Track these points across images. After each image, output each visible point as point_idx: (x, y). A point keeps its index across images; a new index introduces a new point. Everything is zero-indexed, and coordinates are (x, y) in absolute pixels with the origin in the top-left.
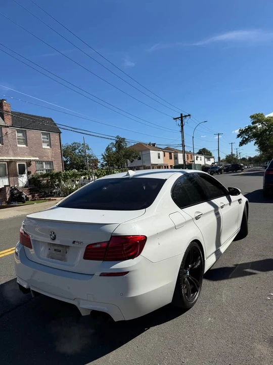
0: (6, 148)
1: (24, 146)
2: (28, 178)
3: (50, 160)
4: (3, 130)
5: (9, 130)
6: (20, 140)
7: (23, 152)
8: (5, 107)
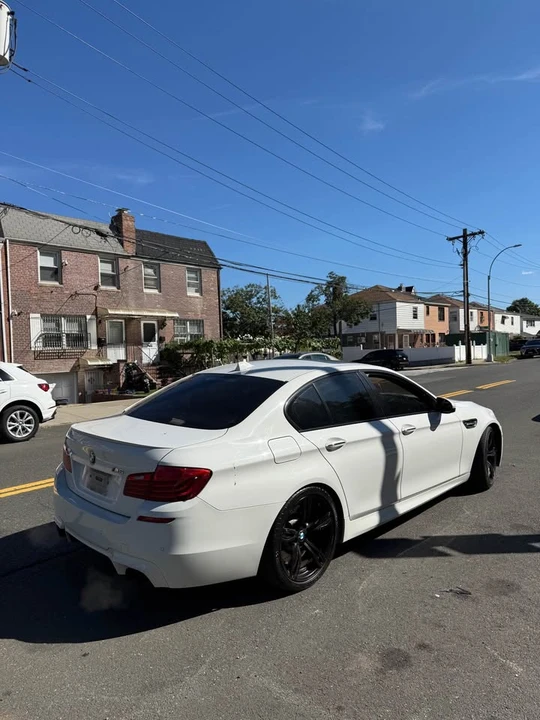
0: (125, 295)
1: (156, 291)
2: (159, 348)
3: (199, 318)
4: (120, 263)
5: (130, 264)
6: (148, 282)
7: (151, 303)
8: (125, 223)
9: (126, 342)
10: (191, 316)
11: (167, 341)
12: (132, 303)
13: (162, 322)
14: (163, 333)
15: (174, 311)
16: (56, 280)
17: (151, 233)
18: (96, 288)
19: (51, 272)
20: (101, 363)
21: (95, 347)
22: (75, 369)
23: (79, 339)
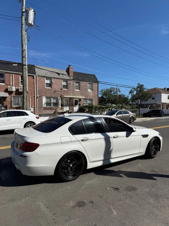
0: (69, 91)
1: (78, 90)
2: (79, 107)
3: (91, 98)
4: (68, 82)
5: (71, 82)
6: (77, 87)
7: (77, 94)
8: (70, 70)
9: (69, 105)
10: (89, 98)
11: (81, 105)
12: (71, 94)
13: (80, 100)
14: (80, 103)
15: (84, 96)
16: (50, 87)
17: (78, 73)
18: (61, 89)
19: (49, 85)
20: (61, 111)
21: (60, 107)
22: (55, 113)
23: (56, 104)
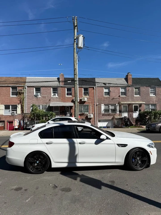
0: (128, 98)
1: (138, 96)
2: (139, 113)
3: (154, 103)
4: (127, 89)
5: (130, 89)
6: (136, 93)
7: (137, 99)
8: (129, 77)
9: (128, 111)
10: (151, 103)
11: (142, 111)
12: (130, 100)
13: (140, 105)
14: (140, 108)
16: (109, 95)
17: (138, 78)
18: (119, 96)
19: (107, 93)
20: (119, 117)
21: (118, 113)
22: (113, 119)
23: (114, 111)
